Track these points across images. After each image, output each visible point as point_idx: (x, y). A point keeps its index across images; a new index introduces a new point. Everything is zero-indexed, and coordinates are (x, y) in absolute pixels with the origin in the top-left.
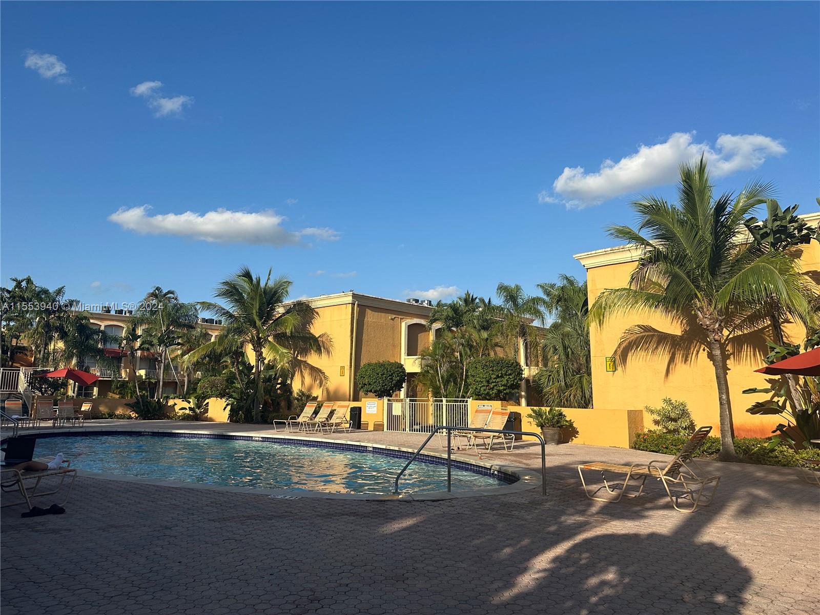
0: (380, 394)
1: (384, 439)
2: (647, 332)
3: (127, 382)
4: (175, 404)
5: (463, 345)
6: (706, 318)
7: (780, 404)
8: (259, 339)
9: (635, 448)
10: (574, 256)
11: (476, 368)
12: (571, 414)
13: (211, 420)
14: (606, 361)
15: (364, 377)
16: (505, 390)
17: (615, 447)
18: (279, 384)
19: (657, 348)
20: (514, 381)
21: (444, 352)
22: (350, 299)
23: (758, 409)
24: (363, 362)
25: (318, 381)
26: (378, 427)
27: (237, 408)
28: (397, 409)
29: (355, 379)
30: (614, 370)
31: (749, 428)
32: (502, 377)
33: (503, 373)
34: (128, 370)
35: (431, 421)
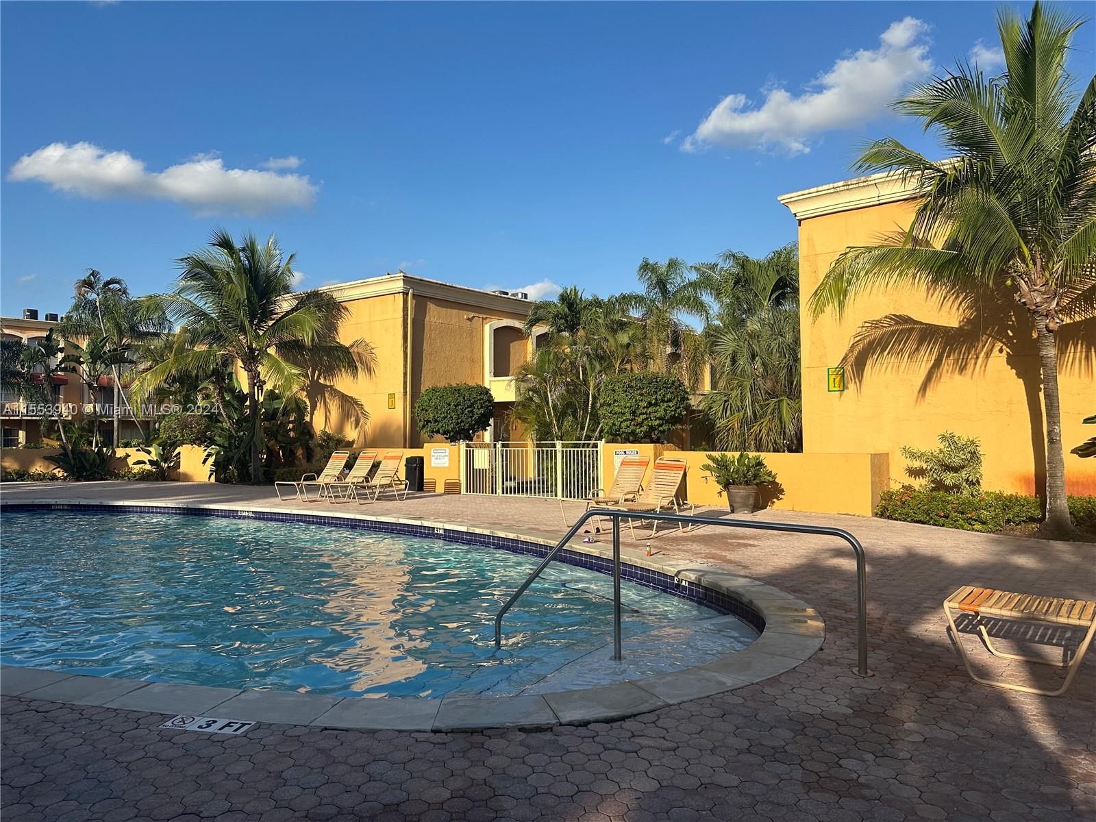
0: (453, 437)
1: (463, 513)
2: (900, 323)
3: (71, 422)
4: (128, 456)
5: (588, 355)
6: (1035, 291)
8: (252, 350)
9: (882, 515)
10: (779, 199)
11: (614, 391)
13: (186, 477)
14: (829, 375)
15: (427, 410)
16: (660, 425)
17: (848, 514)
18: (292, 422)
19: (917, 349)
20: (675, 411)
21: (556, 366)
22: (399, 285)
24: (426, 386)
25: (353, 419)
26: (452, 488)
27: (224, 461)
28: (482, 459)
29: (412, 412)
30: (842, 389)
31: (1075, 480)
32: (656, 404)
33: (659, 398)
35: (531, 474)
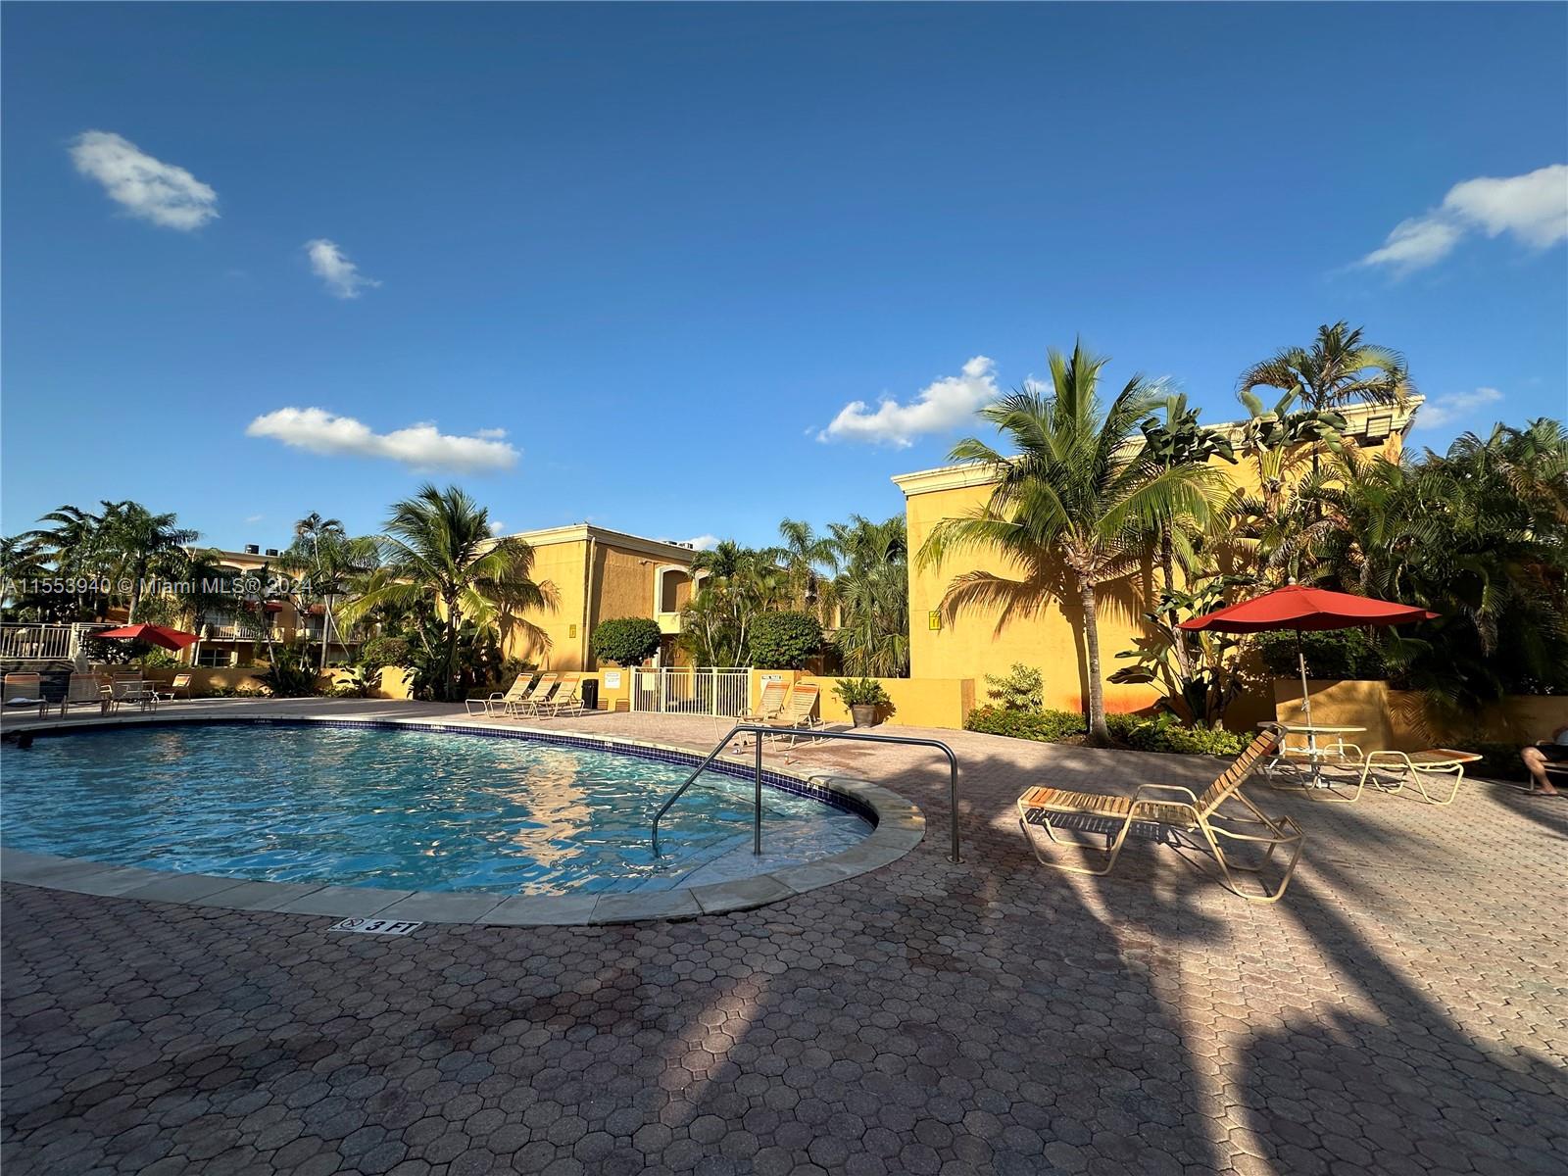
0: (625, 663)
1: (630, 728)
2: (982, 578)
3: (282, 645)
4: (333, 675)
5: (742, 595)
6: (1079, 556)
7: (1151, 668)
8: (453, 586)
9: (970, 729)
10: (891, 479)
11: (762, 626)
12: (890, 686)
13: (386, 696)
14: (930, 616)
15: (603, 640)
16: (799, 655)
17: (942, 729)
18: (484, 648)
19: (994, 598)
20: (812, 643)
21: (715, 604)
22: (584, 534)
23: (1126, 676)
24: (603, 618)
25: (538, 646)
26: (622, 707)
27: (422, 680)
28: (649, 682)
29: (590, 641)
30: (939, 628)
32: (796, 638)
33: (799, 632)
34: (283, 629)
35: (691, 695)
